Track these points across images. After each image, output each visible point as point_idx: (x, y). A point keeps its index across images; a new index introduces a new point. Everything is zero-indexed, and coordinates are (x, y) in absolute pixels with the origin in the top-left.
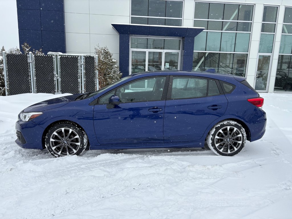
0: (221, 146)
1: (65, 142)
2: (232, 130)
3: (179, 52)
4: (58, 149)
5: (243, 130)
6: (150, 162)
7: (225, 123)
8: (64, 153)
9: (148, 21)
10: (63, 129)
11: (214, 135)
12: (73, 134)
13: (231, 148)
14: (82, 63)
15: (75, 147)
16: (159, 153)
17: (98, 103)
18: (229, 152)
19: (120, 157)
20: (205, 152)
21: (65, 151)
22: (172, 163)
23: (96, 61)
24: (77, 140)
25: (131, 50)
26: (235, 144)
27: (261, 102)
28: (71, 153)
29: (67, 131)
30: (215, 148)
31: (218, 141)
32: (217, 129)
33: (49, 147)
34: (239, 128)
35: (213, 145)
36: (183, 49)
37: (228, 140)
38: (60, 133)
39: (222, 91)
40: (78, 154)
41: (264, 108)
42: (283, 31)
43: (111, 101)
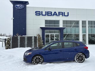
0: (79, 60)
1: (38, 60)
2: (81, 55)
3: (59, 34)
4: (36, 63)
5: (84, 55)
6: (61, 65)
7: (79, 54)
8: (37, 64)
9: (50, 26)
10: (37, 57)
11: (76, 57)
12: (40, 58)
13: (81, 61)
14: (33, 38)
15: (40, 62)
16: (62, 63)
17: (46, 50)
18: (81, 62)
19: (52, 64)
20: (74, 62)
21: (37, 63)
22: (67, 65)
23: (37, 38)
24: (41, 60)
25: (45, 34)
26: (82, 59)
27: (87, 48)
28: (39, 63)
29: (38, 57)
30: (77, 61)
31: (78, 59)
32: (77, 55)
33: (33, 62)
34: (83, 55)
35: (76, 60)
36: (60, 33)
37: (80, 58)
38: (36, 58)
39: (77, 45)
40: (41, 64)
41: (88, 49)
42: (88, 27)
43: (49, 49)
